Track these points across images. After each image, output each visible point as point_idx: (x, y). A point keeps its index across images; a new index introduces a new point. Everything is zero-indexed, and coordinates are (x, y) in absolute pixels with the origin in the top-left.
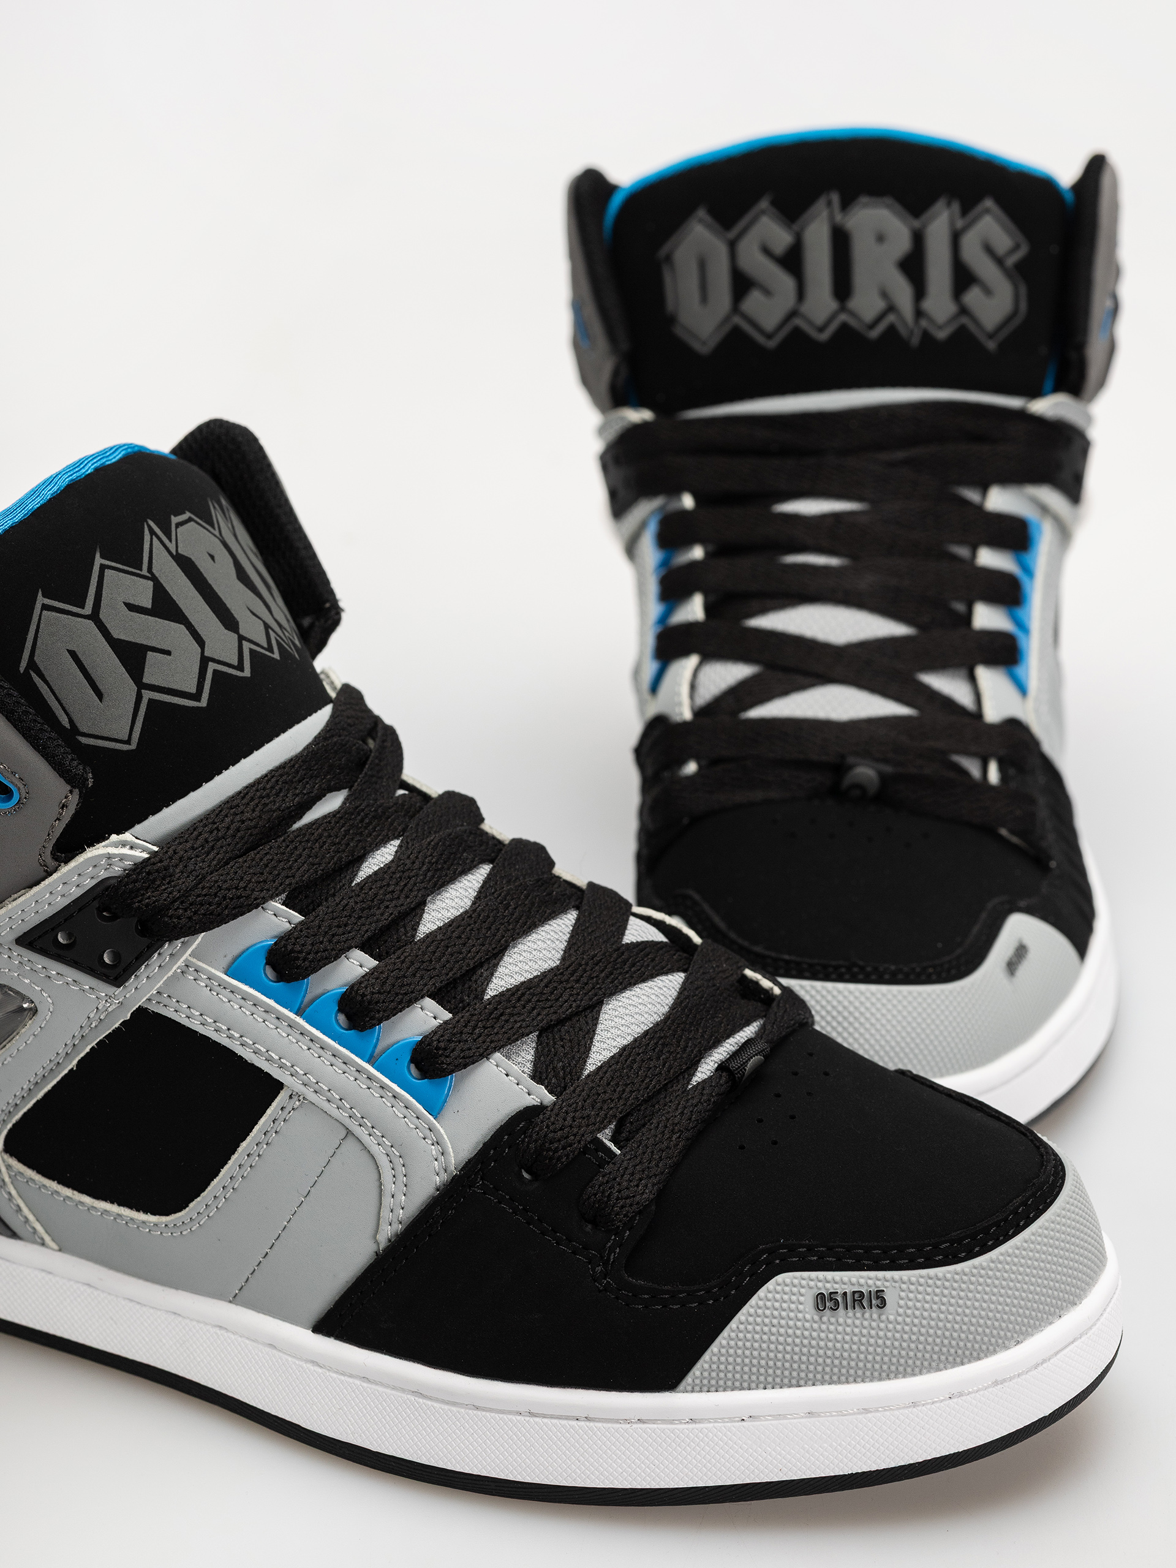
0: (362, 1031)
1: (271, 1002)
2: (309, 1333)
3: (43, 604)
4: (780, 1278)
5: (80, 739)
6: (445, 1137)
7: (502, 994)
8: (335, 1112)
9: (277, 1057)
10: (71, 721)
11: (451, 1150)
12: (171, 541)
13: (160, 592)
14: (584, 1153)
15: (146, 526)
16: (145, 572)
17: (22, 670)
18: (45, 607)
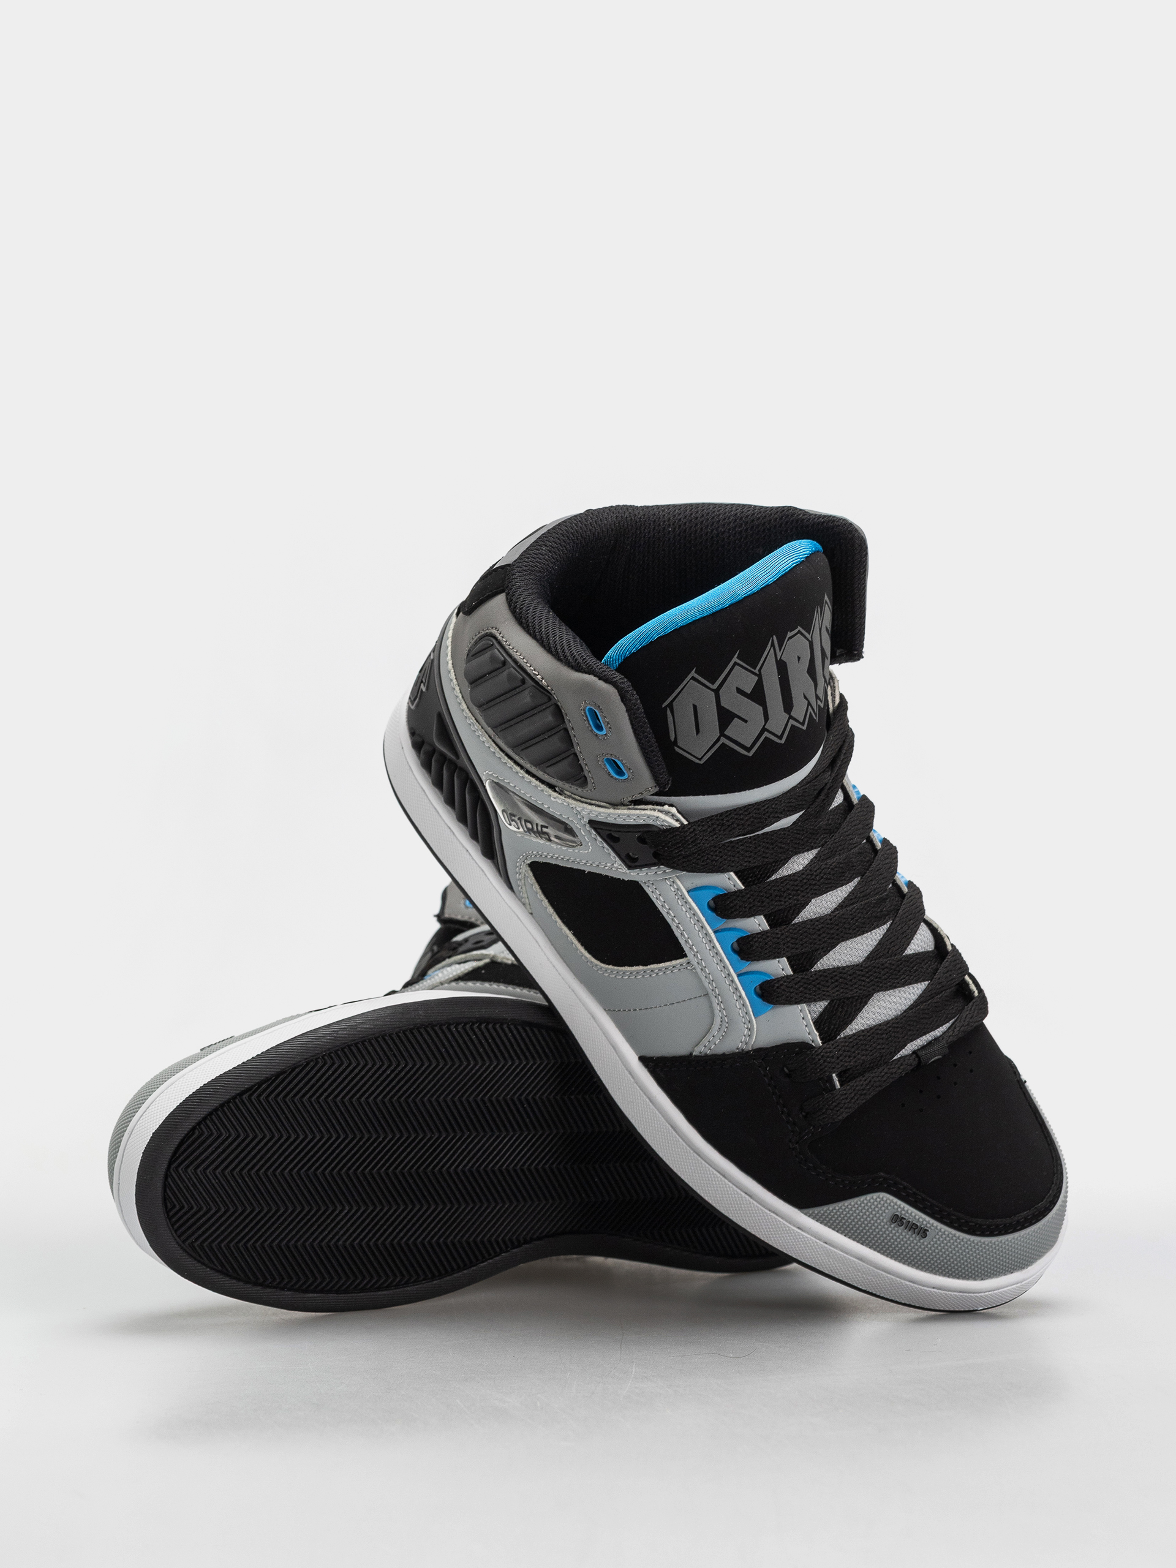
0: (742, 959)
1: (703, 919)
2: (637, 1058)
3: (693, 677)
4: (882, 1195)
5: (675, 748)
6: (755, 1030)
7: (825, 971)
8: (706, 984)
9: (691, 944)
10: (676, 738)
11: (754, 1037)
12: (780, 650)
13: (759, 686)
14: (820, 1079)
15: (771, 640)
16: (756, 671)
17: (663, 706)
18: (693, 678)
